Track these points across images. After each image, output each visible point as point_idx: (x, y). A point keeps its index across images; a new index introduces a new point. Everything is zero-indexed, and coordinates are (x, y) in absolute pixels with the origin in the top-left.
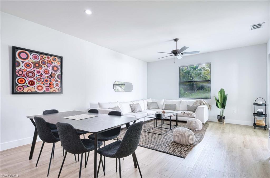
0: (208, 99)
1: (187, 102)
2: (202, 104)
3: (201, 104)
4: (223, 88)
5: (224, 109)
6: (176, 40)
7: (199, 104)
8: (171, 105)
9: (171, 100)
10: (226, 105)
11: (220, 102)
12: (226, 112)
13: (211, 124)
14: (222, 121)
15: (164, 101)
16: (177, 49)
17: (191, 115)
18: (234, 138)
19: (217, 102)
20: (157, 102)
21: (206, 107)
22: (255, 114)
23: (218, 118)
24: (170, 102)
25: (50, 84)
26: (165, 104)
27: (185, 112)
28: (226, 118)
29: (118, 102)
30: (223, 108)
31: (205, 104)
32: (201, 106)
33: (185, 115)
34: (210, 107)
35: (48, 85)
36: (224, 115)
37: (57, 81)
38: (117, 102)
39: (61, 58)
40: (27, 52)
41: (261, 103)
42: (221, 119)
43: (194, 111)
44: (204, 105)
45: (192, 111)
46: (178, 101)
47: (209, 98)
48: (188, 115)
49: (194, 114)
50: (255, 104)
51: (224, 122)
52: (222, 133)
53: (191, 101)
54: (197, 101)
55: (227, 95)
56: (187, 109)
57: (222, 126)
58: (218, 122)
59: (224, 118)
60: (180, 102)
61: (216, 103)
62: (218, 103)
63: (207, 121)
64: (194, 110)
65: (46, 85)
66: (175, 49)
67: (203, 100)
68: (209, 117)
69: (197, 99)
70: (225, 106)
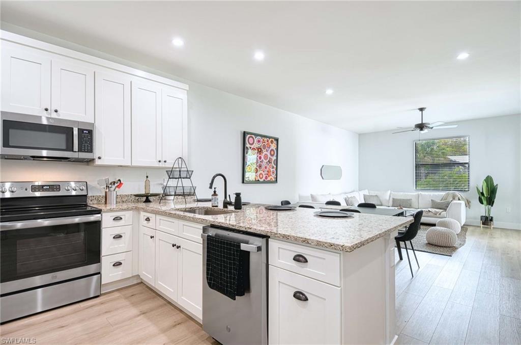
0: (464, 191)
1: (430, 195)
2: (457, 198)
3: (454, 199)
4: (490, 175)
5: (492, 206)
6: (421, 110)
7: (451, 199)
8: (403, 200)
9: (402, 193)
10: (495, 200)
11: (485, 196)
12: (494, 211)
13: (470, 229)
14: (487, 225)
15: (390, 194)
16: (423, 122)
17: (440, 214)
18: (509, 243)
19: (481, 196)
20: (377, 195)
21: (463, 203)
23: (481, 220)
24: (400, 195)
25: (268, 171)
26: (393, 199)
27: (429, 209)
28: (494, 219)
29: (330, 194)
30: (489, 205)
31: (461, 199)
32: (454, 202)
33: (430, 214)
34: (468, 204)
35: (267, 173)
36: (491, 216)
37: (273, 167)
38: (328, 193)
39: (277, 140)
40: (253, 136)
42: (487, 221)
43: (445, 210)
44: (459, 200)
45: (440, 209)
46: (414, 194)
47: (467, 190)
48: (436, 214)
49: (444, 212)
51: (492, 226)
52: (491, 238)
53: (438, 195)
54: (448, 195)
55: (497, 185)
56: (432, 205)
57: (488, 230)
58: (482, 226)
59: (491, 220)
60: (419, 196)
61: (479, 197)
62: (483, 198)
63: (464, 225)
64: (444, 207)
65: (265, 173)
66: (421, 123)
67: (457, 193)
68: (466, 219)
69: (447, 192)
70: (493, 202)
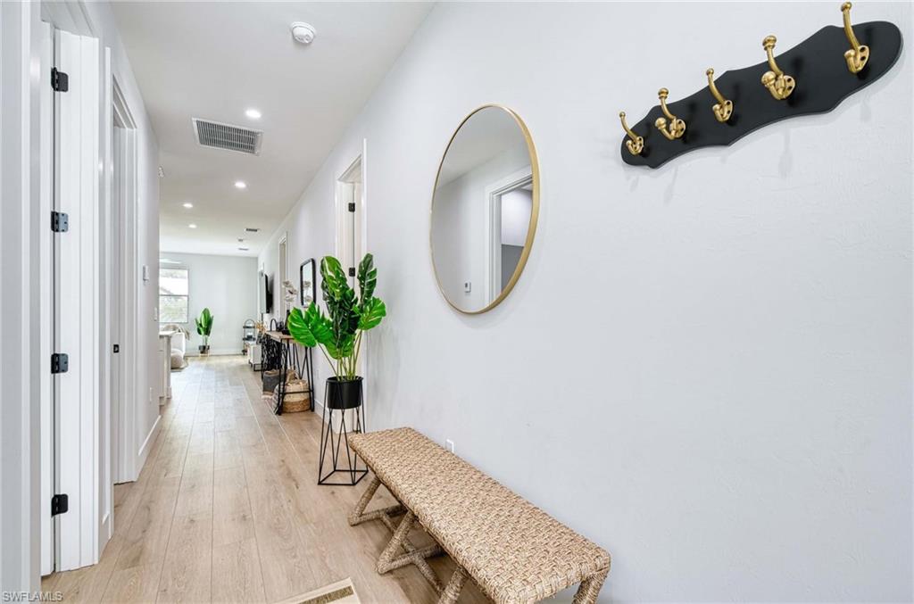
2: (177, 330)
4: (207, 308)
5: (209, 336)
10: (211, 330)
11: (203, 327)
12: (211, 340)
13: (190, 360)
14: (205, 353)
19: (199, 327)
22: (244, 339)
23: (199, 349)
28: (210, 348)
30: (206, 335)
31: (181, 331)
36: (208, 345)
41: (251, 325)
42: (204, 350)
50: (245, 327)
51: (208, 354)
54: (168, 327)
55: (213, 316)
58: (200, 355)
62: (201, 329)
63: (184, 356)
67: (177, 325)
68: (188, 349)
